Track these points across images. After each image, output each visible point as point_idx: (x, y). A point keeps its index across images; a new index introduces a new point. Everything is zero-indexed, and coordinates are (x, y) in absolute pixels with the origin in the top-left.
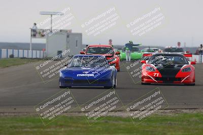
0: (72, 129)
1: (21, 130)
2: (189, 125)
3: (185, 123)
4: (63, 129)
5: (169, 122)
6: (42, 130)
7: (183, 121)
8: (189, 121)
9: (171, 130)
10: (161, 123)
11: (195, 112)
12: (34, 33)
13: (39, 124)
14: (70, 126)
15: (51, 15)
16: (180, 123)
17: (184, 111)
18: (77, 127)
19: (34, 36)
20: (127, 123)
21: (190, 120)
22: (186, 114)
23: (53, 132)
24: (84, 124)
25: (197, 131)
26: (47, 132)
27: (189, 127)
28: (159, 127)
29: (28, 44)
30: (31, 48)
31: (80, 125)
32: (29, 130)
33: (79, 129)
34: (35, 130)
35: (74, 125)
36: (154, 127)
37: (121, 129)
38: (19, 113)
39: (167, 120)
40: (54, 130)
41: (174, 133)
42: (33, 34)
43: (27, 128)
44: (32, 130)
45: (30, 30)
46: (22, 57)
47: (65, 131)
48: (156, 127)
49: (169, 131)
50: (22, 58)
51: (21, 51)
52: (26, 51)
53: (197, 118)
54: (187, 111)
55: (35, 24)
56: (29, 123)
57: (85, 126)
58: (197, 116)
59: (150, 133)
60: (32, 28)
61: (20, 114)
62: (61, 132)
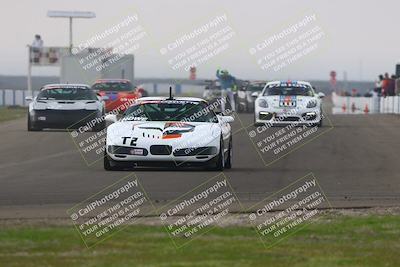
0: (115, 251)
1: (8, 255)
2: (354, 241)
3: (346, 238)
4: (95, 252)
5: (312, 236)
6: (53, 254)
7: (341, 233)
8: (353, 233)
9: (317, 251)
10: (297, 239)
11: (366, 214)
12: (37, 55)
13: (45, 242)
14: (110, 246)
15: (71, 18)
16: (335, 237)
17: (343, 212)
18: (125, 247)
19: (36, 61)
20: (228, 239)
21: (356, 231)
22: (348, 218)
23: (75, 258)
24: (140, 241)
25: (370, 253)
26: (64, 258)
27: (354, 246)
28: (293, 246)
29: (24, 79)
30: (29, 87)
31: (130, 244)
32: (26, 254)
33: (128, 252)
34: (39, 254)
35: (117, 243)
36: (282, 246)
37: (214, 252)
38: (6, 219)
39: (308, 231)
40: (77, 254)
41: (322, 259)
42: (33, 57)
43: (20, 251)
44: (33, 254)
45: (27, 49)
46: (12, 104)
47: (100, 257)
48: (287, 246)
49: (313, 255)
50: (11, 107)
51: (9, 93)
52: (19, 93)
53: (369, 227)
54: (350, 213)
55: (38, 37)
56: (27, 241)
57: (140, 245)
58: (370, 222)
59: (273, 259)
60: (31, 44)
61: (8, 222)
62: (92, 258)
